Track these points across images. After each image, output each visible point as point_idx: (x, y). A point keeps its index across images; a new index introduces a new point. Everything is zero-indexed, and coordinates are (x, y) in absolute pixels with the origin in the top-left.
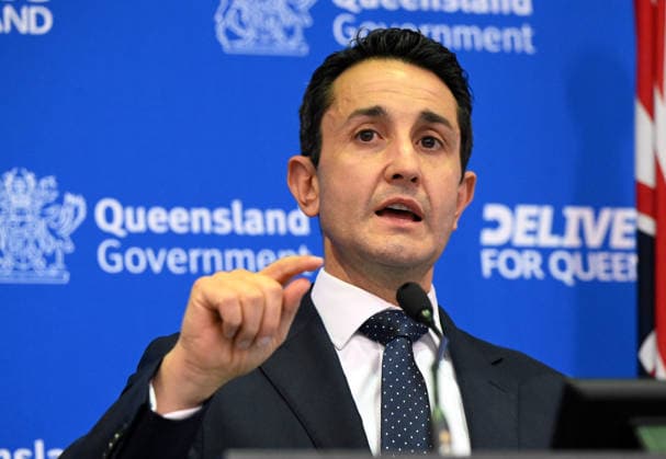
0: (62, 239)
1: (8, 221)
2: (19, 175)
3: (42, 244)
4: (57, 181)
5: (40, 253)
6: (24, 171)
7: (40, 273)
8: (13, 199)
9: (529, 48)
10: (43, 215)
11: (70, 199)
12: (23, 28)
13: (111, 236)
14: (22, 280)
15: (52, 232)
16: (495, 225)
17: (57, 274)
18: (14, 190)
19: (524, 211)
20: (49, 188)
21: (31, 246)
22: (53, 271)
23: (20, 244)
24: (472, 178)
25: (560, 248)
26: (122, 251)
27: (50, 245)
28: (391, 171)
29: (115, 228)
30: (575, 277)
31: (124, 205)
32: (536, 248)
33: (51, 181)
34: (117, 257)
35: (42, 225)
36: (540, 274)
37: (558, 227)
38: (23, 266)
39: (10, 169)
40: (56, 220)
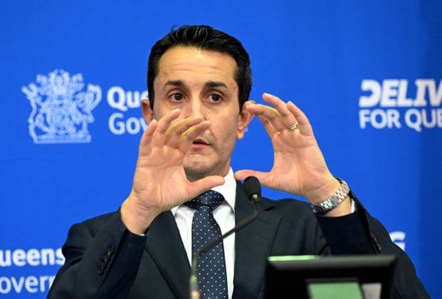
0: (86, 114)
1: (52, 104)
2: (59, 74)
3: (74, 117)
4: (83, 77)
5: (72, 123)
6: (62, 71)
7: (72, 136)
8: (55, 89)
10: (74, 99)
11: (91, 88)
13: (117, 111)
14: (61, 141)
15: (80, 110)
16: (369, 93)
17: (83, 137)
18: (56, 83)
19: (388, 84)
20: (78, 82)
21: (67, 120)
22: (81, 135)
23: (59, 118)
25: (413, 107)
26: (124, 120)
27: (79, 118)
29: (120, 106)
30: (422, 126)
31: (126, 90)
32: (396, 108)
33: (79, 77)
34: (121, 124)
35: (74, 105)
36: (398, 125)
37: (411, 93)
38: (62, 132)
39: (53, 71)
40: (82, 102)
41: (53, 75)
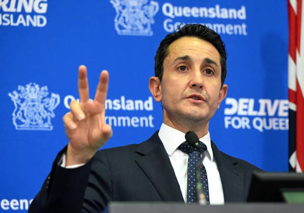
0: (51, 112)
2: (32, 85)
3: (42, 114)
4: (48, 88)
5: (41, 118)
6: (34, 84)
7: (41, 126)
8: (30, 95)
9: (245, 33)
10: (42, 102)
11: (53, 95)
12: (34, 24)
14: (34, 129)
15: (46, 109)
16: (230, 106)
17: (48, 126)
18: (30, 92)
19: (242, 101)
20: (45, 91)
21: (37, 115)
22: (46, 125)
23: (33, 114)
24: (226, 87)
25: (257, 116)
27: (45, 115)
28: (192, 83)
30: (263, 128)
32: (247, 116)
33: (46, 88)
35: (42, 106)
36: (249, 127)
37: (257, 107)
38: (34, 123)
39: (28, 83)
40: (48, 104)
41: (28, 86)
